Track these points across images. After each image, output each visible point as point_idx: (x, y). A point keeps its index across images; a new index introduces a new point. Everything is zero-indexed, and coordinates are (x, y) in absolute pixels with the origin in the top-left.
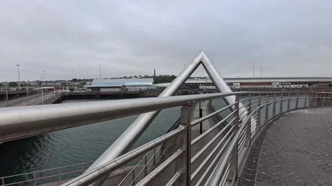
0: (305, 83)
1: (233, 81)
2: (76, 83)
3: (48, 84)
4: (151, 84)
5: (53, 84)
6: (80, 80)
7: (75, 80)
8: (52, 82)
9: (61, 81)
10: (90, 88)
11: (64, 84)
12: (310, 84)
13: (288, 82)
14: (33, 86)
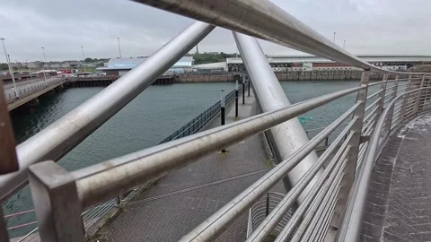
0: (403, 64)
1: (303, 61)
2: (89, 65)
3: (52, 66)
4: (190, 64)
5: (58, 66)
6: (96, 60)
7: (88, 60)
8: (58, 63)
9: (69, 62)
10: (105, 71)
11: (74, 65)
12: (409, 65)
13: (379, 63)
14: (32, 68)
